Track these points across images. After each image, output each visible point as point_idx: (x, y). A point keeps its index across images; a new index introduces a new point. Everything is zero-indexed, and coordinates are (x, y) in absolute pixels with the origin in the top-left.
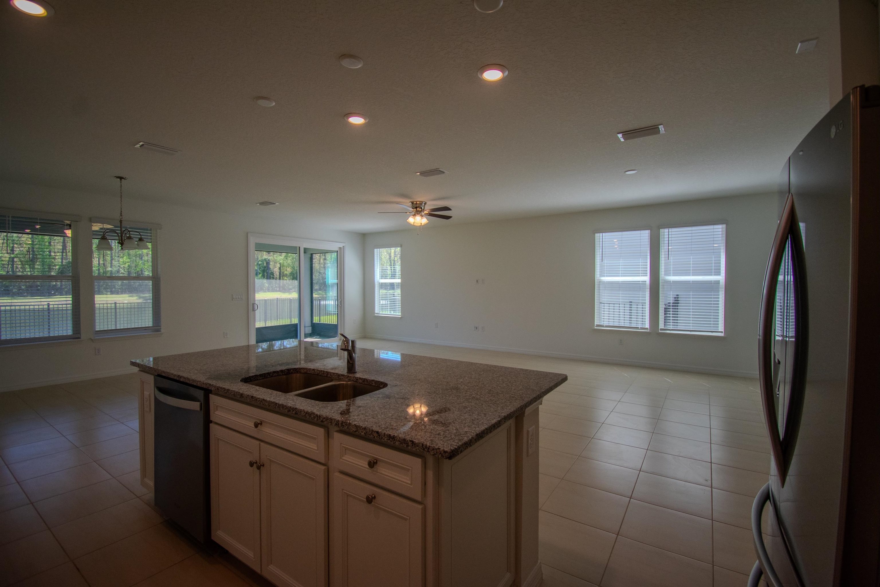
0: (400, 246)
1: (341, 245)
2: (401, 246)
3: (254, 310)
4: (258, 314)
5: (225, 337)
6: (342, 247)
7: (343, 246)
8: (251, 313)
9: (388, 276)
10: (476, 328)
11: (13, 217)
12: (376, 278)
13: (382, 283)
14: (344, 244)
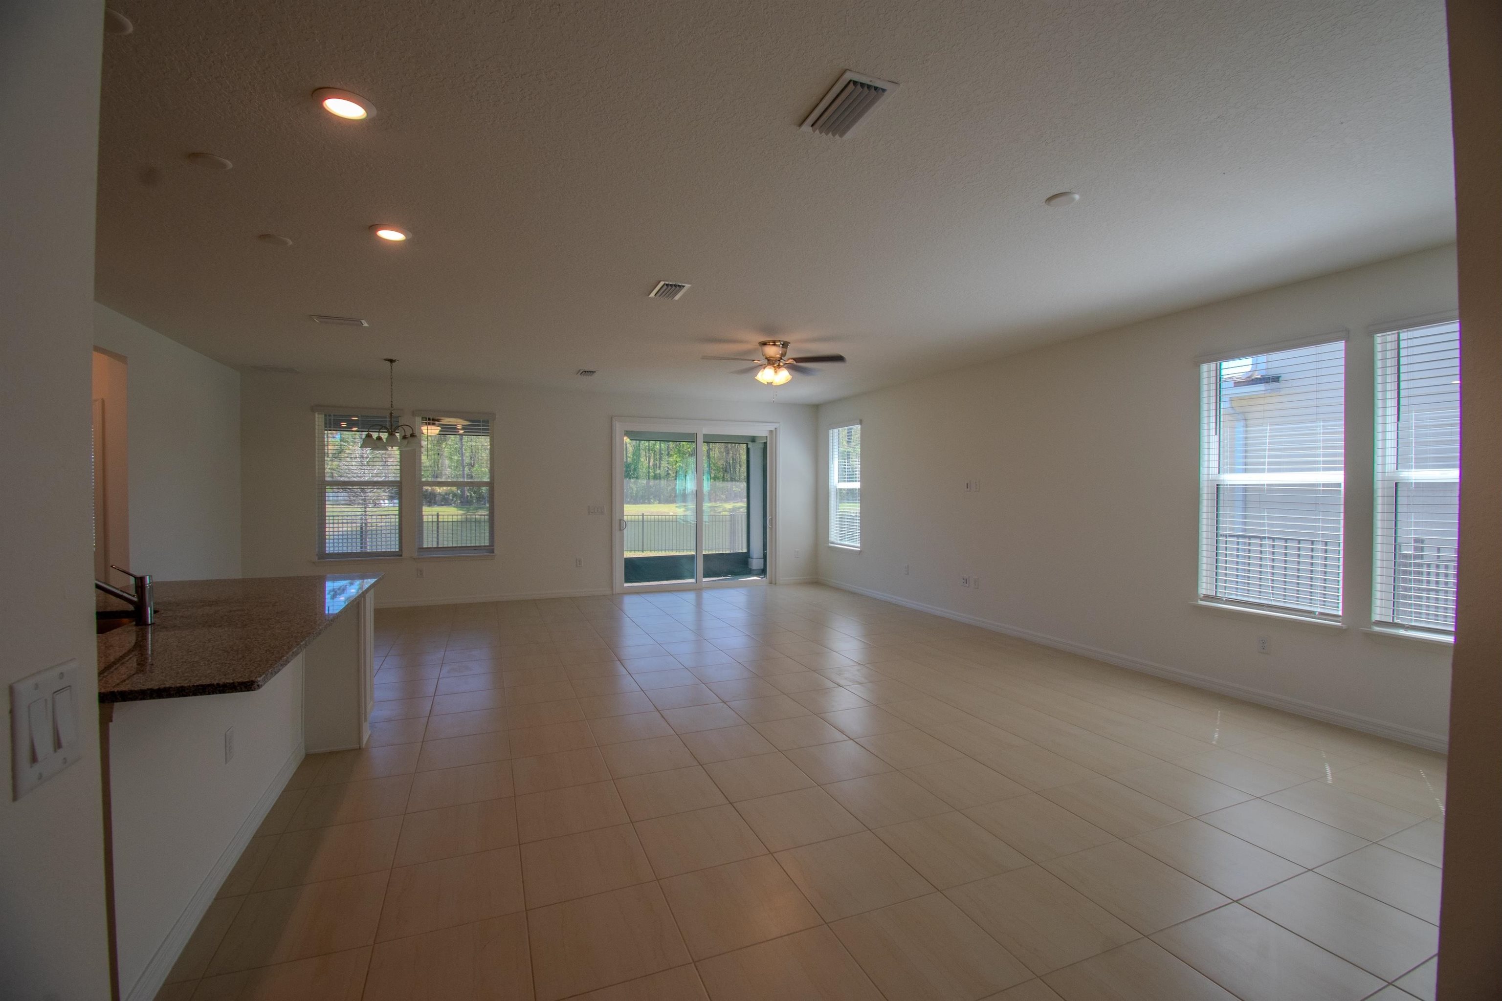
0: (858, 421)
1: (772, 427)
2: (861, 422)
3: (622, 529)
4: (628, 534)
5: (578, 566)
6: (773, 429)
7: (776, 428)
8: (617, 534)
9: (846, 476)
10: (964, 581)
11: (334, 415)
12: (832, 481)
13: (841, 489)
14: (776, 425)
